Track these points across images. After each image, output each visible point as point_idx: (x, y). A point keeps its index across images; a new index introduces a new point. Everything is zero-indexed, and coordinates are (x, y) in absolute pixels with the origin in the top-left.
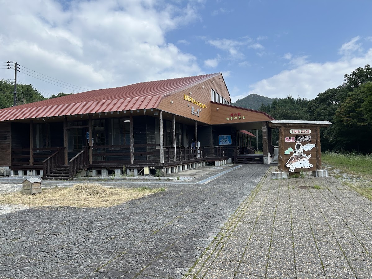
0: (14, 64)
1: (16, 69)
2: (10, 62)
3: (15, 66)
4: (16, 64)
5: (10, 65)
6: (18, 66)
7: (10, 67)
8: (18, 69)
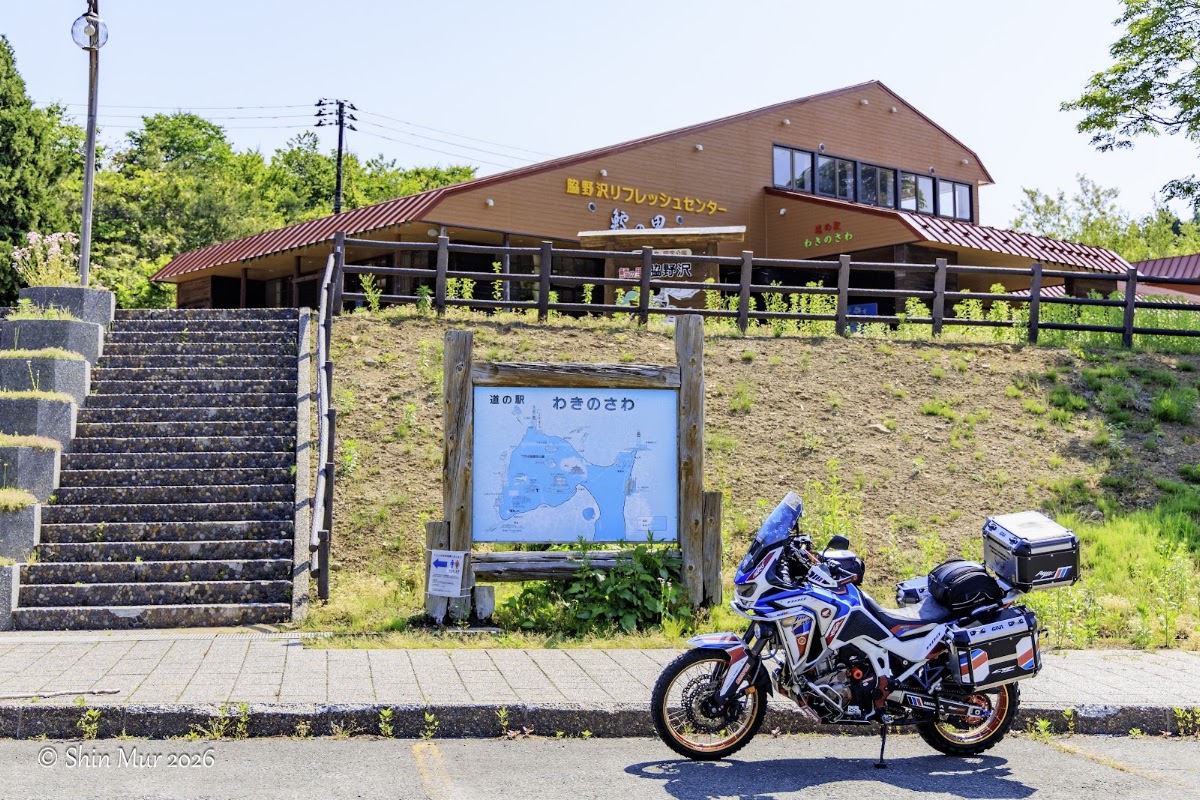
0: (337, 107)
1: (341, 123)
2: (324, 102)
3: (340, 113)
4: (341, 105)
5: (323, 112)
6: (347, 111)
7: (324, 117)
8: (347, 121)
